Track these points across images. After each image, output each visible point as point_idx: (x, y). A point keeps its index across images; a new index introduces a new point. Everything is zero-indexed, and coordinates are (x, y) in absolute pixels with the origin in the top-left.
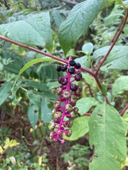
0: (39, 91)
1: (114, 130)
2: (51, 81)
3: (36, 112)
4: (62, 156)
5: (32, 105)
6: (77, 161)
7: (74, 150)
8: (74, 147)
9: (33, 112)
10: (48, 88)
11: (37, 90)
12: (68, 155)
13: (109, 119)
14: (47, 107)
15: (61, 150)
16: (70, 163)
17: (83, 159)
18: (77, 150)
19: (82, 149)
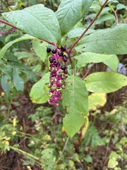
0: (8, 61)
1: (81, 95)
2: (17, 51)
3: (8, 81)
4: (29, 117)
5: (4, 74)
6: (42, 119)
7: (39, 111)
8: (39, 109)
9: (6, 81)
10: (16, 58)
11: (6, 60)
12: (34, 116)
13: (77, 87)
14: (18, 77)
15: (26, 112)
16: (37, 122)
17: (47, 117)
18: (42, 111)
19: (45, 110)
